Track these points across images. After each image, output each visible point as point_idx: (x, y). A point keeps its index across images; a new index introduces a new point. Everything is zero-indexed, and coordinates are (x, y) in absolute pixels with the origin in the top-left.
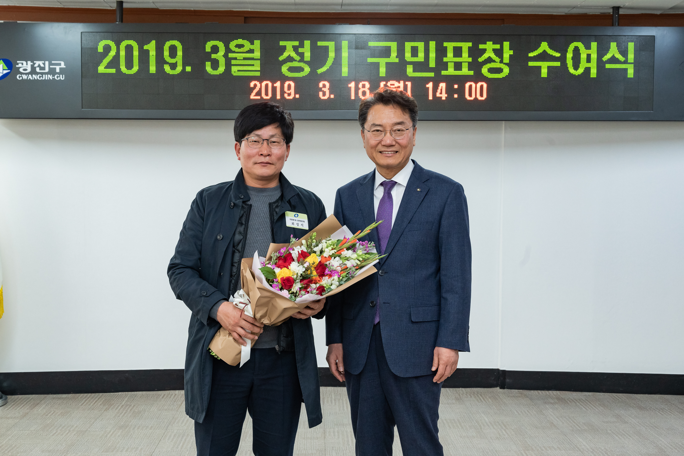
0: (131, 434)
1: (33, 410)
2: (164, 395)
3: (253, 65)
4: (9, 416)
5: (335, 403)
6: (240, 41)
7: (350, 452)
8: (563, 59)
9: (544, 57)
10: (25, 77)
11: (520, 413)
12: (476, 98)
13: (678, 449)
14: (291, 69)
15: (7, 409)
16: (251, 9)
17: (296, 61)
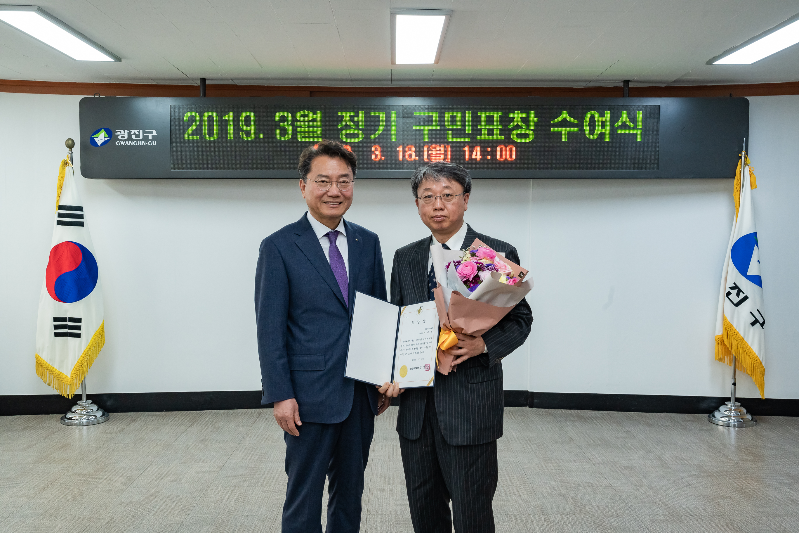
0: (209, 447)
1: (130, 425)
2: (242, 413)
3: (316, 132)
4: (108, 431)
5: (387, 420)
6: (305, 112)
7: (394, 464)
8: (580, 126)
9: (564, 124)
10: (123, 143)
11: (544, 429)
12: (506, 159)
13: (678, 462)
14: (348, 135)
15: (107, 425)
16: (315, 85)
17: (352, 128)
